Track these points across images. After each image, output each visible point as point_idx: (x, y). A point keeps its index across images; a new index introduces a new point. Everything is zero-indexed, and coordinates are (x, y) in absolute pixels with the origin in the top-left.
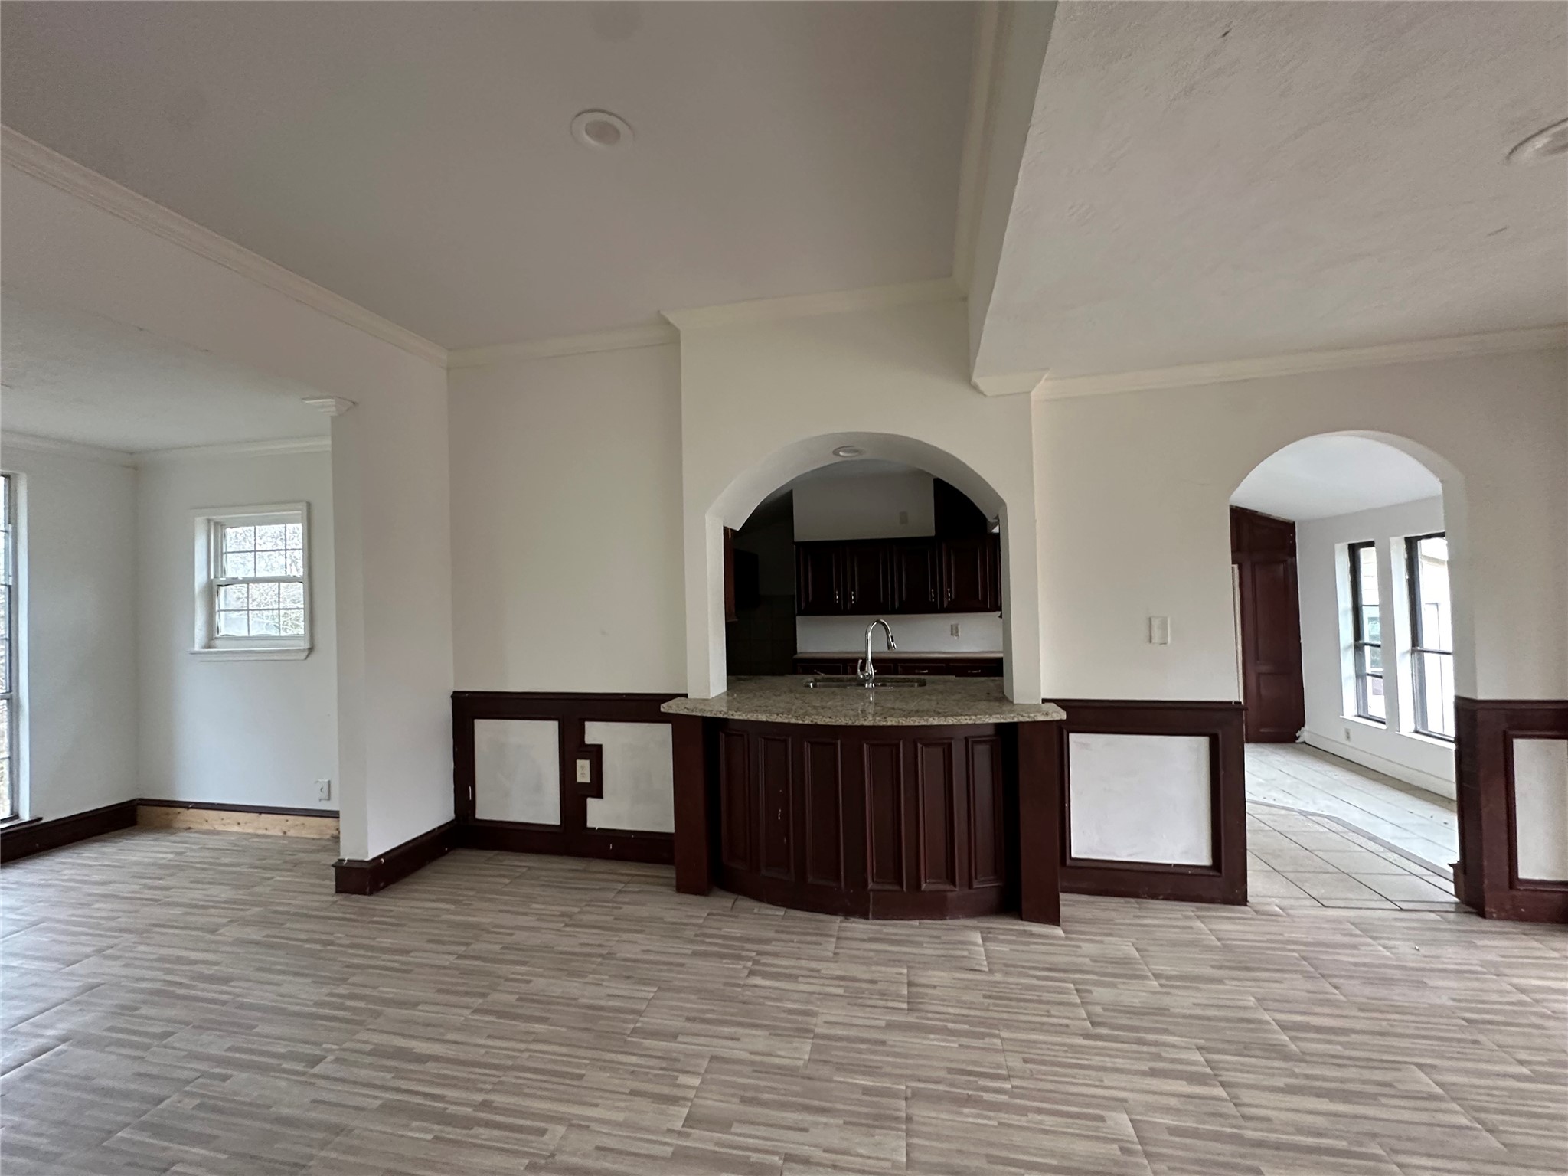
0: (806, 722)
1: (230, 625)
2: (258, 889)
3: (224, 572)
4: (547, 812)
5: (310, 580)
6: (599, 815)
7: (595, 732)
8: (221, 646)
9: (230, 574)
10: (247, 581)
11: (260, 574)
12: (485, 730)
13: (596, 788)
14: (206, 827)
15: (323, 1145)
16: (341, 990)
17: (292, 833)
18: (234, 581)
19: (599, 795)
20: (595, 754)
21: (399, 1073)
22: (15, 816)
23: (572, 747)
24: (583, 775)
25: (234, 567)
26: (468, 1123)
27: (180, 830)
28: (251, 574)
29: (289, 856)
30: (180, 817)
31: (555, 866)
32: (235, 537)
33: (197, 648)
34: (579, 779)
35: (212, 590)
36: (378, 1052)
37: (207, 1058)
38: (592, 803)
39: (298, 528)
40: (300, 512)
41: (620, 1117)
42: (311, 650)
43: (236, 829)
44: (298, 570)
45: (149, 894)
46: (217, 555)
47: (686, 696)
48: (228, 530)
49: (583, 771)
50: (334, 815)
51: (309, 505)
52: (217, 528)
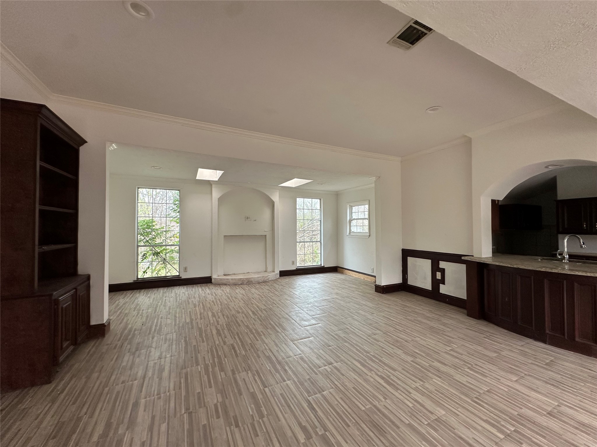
0: (514, 267)
1: (354, 229)
2: (360, 287)
3: (352, 217)
4: (428, 285)
5: (369, 219)
6: (443, 289)
7: (443, 264)
8: (352, 234)
9: (353, 218)
10: (357, 219)
11: (359, 217)
12: (411, 260)
13: (443, 281)
14: (349, 274)
15: (375, 323)
16: (377, 306)
17: (365, 279)
18: (354, 219)
19: (444, 284)
20: (443, 271)
21: (387, 320)
22: (321, 265)
23: (435, 268)
24: (439, 277)
25: (354, 216)
26: (401, 331)
27: (344, 274)
28: (357, 218)
29: (366, 284)
30: (345, 271)
31: (429, 301)
32: (355, 209)
33: (348, 234)
34: (437, 278)
35: (350, 221)
36: (383, 316)
37: (356, 307)
38: (441, 285)
39: (367, 206)
40: (367, 202)
41: (434, 343)
42: (369, 236)
43: (354, 276)
44: (367, 217)
45: (342, 283)
46: (351, 213)
47: (473, 256)
48: (353, 208)
49: (439, 276)
50: (375, 277)
51: (369, 200)
52: (351, 207)
